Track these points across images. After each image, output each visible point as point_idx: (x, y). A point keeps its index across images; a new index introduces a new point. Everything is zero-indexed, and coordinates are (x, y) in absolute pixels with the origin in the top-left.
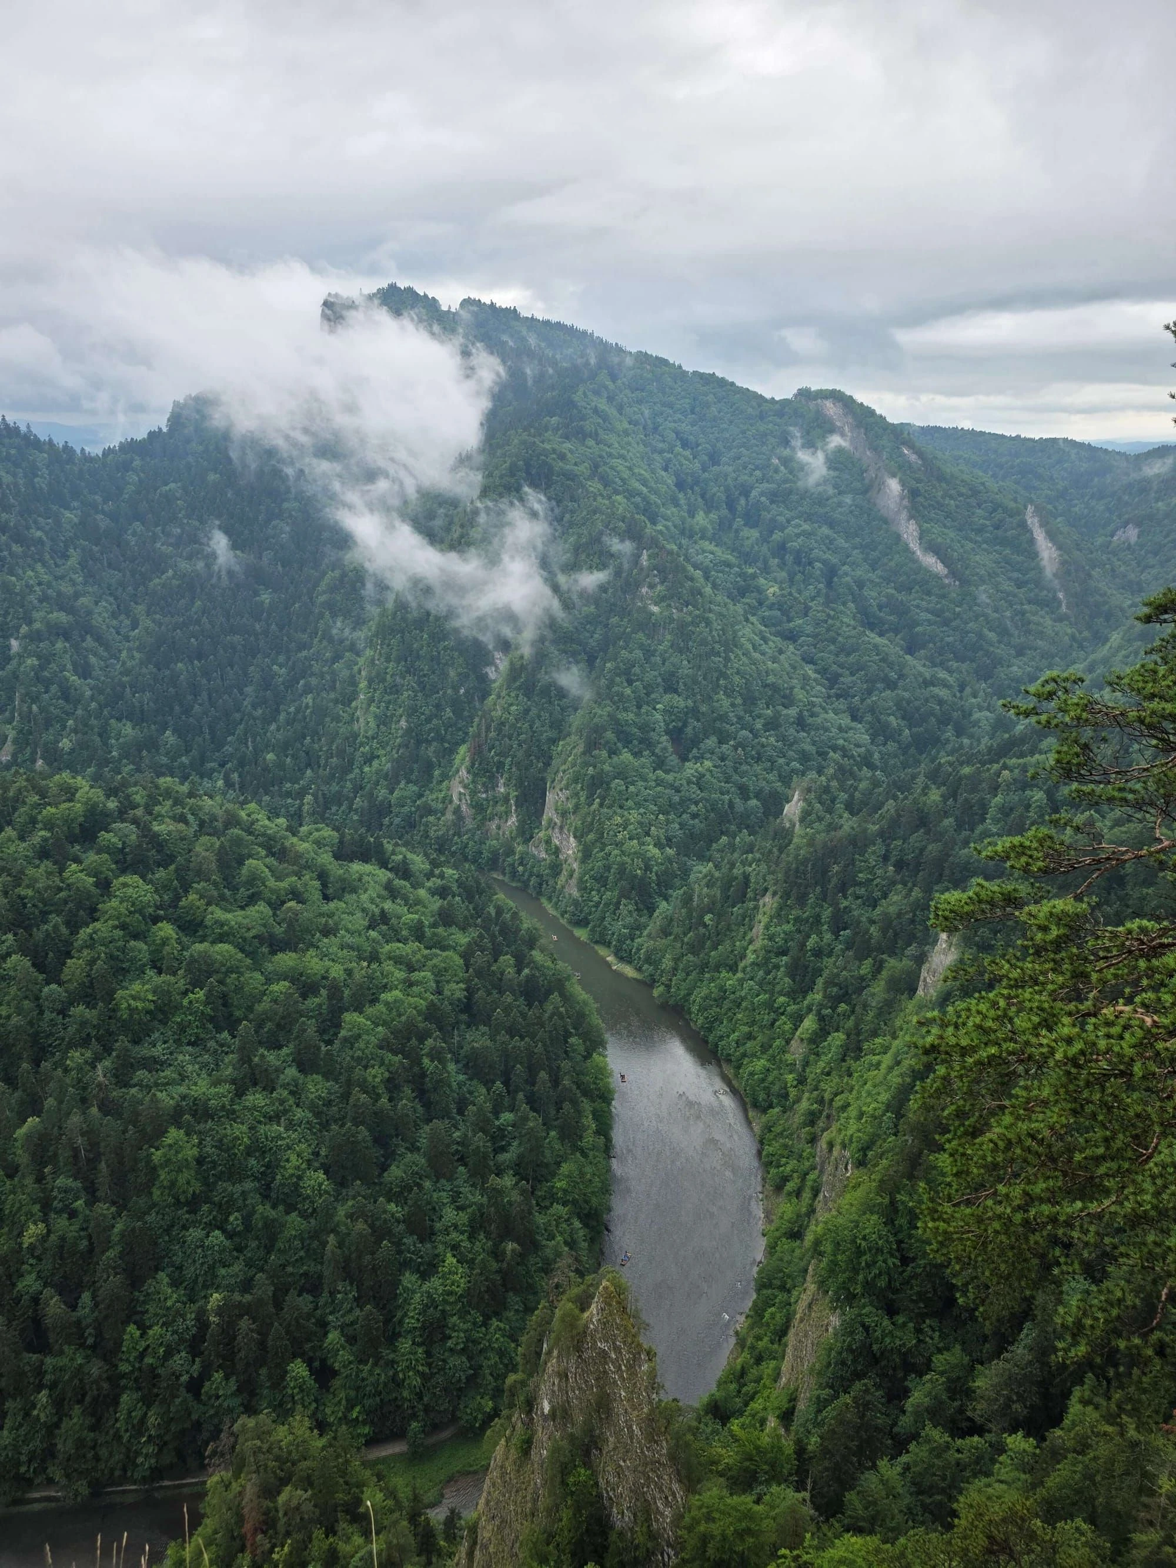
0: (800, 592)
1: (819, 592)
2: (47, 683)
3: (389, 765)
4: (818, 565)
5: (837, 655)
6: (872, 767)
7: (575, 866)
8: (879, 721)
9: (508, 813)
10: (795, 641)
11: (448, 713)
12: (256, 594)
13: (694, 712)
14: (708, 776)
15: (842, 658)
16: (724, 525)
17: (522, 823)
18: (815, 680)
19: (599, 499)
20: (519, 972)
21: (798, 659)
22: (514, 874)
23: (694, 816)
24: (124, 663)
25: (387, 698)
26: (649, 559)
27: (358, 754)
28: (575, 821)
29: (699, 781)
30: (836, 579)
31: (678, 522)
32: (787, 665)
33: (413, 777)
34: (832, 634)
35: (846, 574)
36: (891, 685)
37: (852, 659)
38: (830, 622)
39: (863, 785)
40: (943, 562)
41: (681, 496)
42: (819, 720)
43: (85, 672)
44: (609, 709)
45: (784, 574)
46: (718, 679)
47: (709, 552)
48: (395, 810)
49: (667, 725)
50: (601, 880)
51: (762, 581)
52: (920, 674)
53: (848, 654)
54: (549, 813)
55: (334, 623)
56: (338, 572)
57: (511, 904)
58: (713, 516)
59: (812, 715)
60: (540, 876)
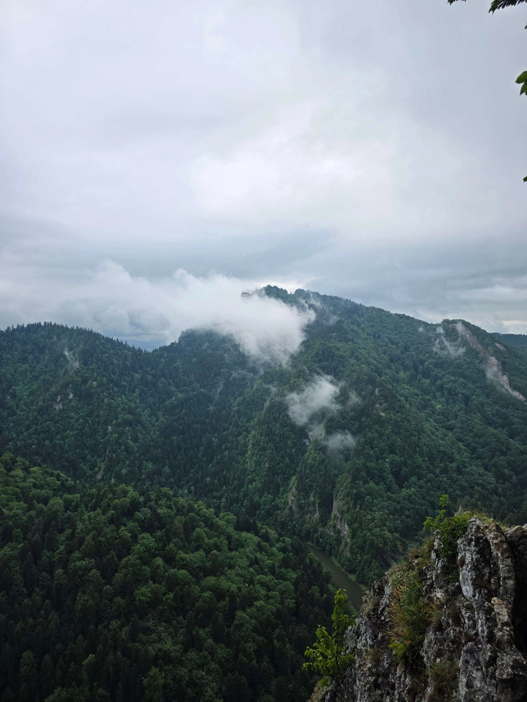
0: (452, 408)
1: (461, 409)
2: (120, 445)
3: (260, 485)
4: (460, 395)
5: (474, 438)
6: (497, 494)
7: (348, 540)
8: (499, 471)
9: (314, 511)
10: (452, 431)
11: (287, 460)
12: (208, 407)
13: (405, 464)
14: (413, 496)
15: (477, 440)
16: (413, 378)
17: (321, 516)
18: (464, 450)
19: (355, 366)
21: (455, 439)
22: (318, 542)
23: (408, 517)
24: (152, 436)
25: (260, 453)
26: (379, 392)
27: (246, 479)
28: (347, 516)
29: (409, 498)
30: (469, 402)
31: (391, 376)
32: (449, 442)
33: (271, 491)
34: (470, 427)
35: (474, 400)
36: (503, 453)
37: (481, 440)
38: (469, 422)
40: (522, 394)
41: (392, 364)
42: (468, 470)
43: (135, 440)
44: (362, 460)
45: (444, 399)
46: (415, 448)
47: (407, 389)
48: (262, 507)
49: (392, 469)
50: (362, 548)
51: (433, 402)
52: (518, 448)
53: (480, 438)
54: (335, 512)
55: (239, 419)
56: (242, 398)
57: (317, 559)
58: (408, 373)
59: (465, 467)
60: (331, 544)
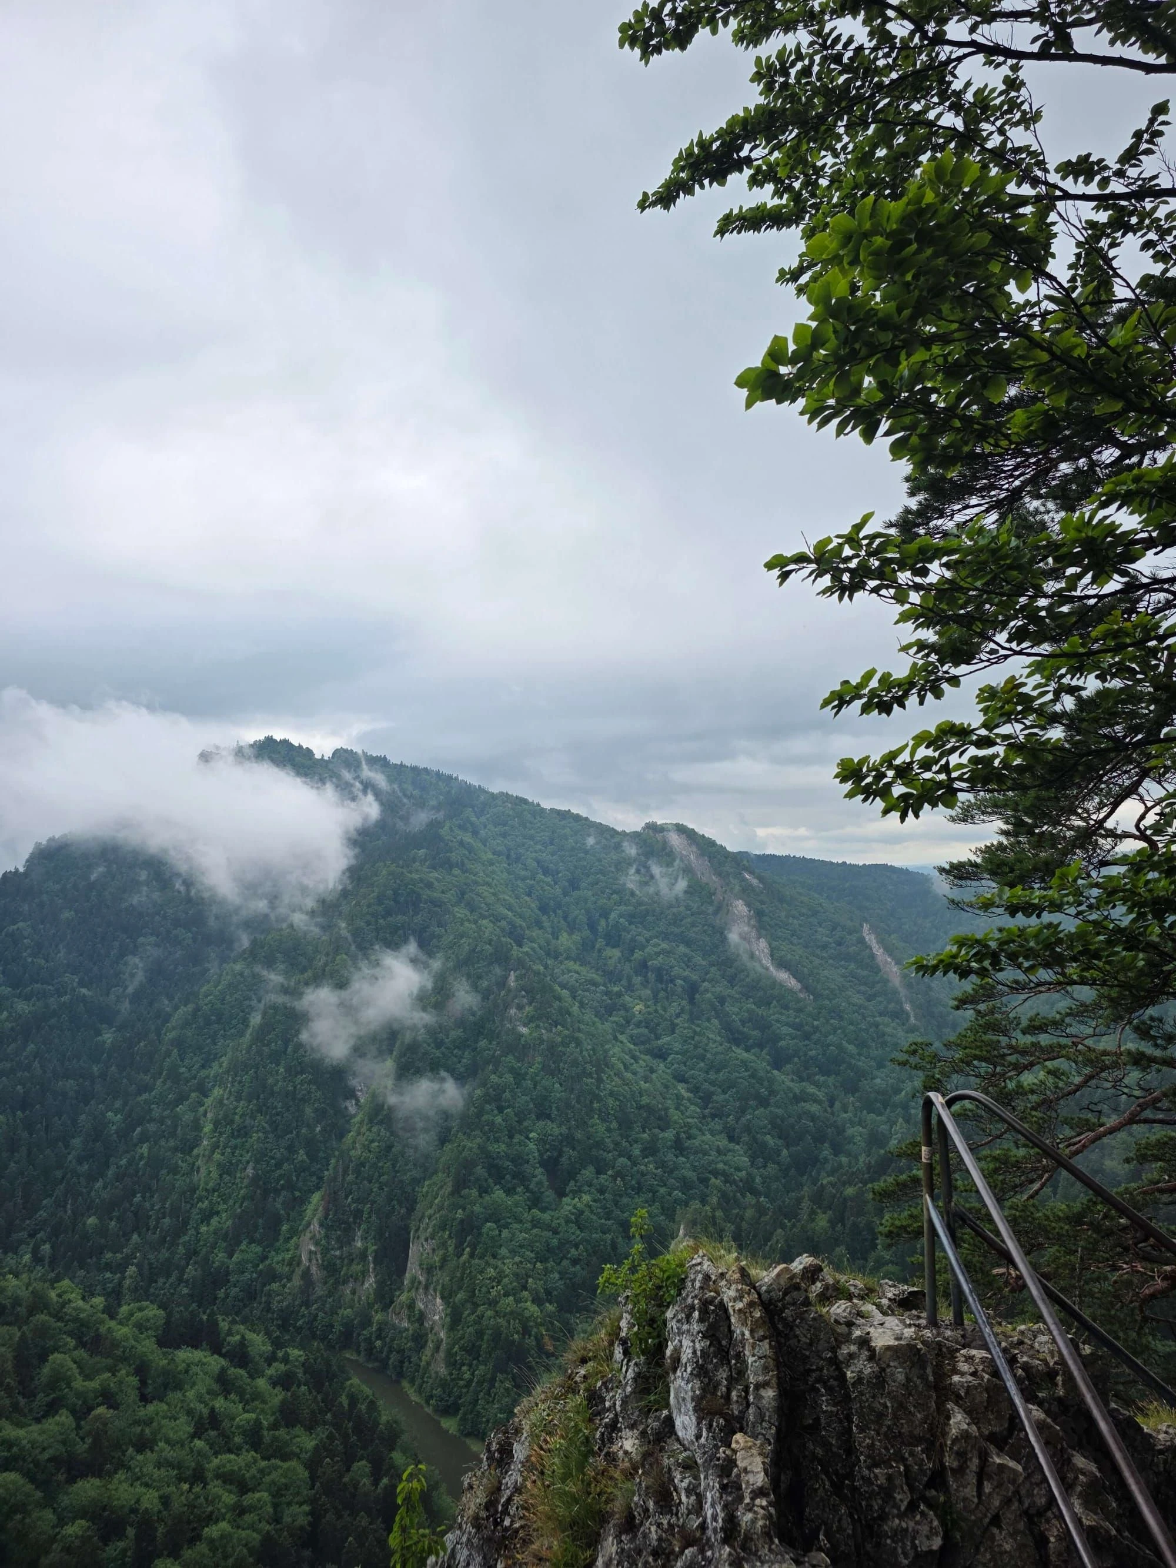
0: (665, 1009)
1: (682, 1011)
3: (229, 1223)
4: (679, 982)
5: (707, 1073)
6: (755, 1192)
7: (442, 1335)
8: (755, 1140)
9: (364, 1273)
10: (665, 1059)
11: (302, 1155)
12: (99, 1033)
13: (569, 1140)
14: (587, 1213)
15: (712, 1076)
16: (587, 946)
17: (381, 1284)
18: (689, 1100)
19: (466, 924)
20: (376, 1483)
21: (669, 1078)
22: (370, 1351)
23: (575, 1262)
25: (233, 1142)
26: (517, 980)
27: (195, 1211)
28: (442, 1278)
29: (578, 1219)
30: (697, 996)
31: (543, 943)
32: (659, 1084)
33: (257, 1235)
34: (700, 1050)
35: (707, 991)
36: (764, 1102)
37: (721, 1076)
38: (697, 1038)
39: (749, 1213)
40: (795, 977)
41: (544, 918)
42: (696, 1142)
44: (479, 1140)
45: (648, 992)
46: (591, 1102)
47: (574, 972)
48: (233, 1278)
49: (541, 1155)
50: (472, 1351)
51: (627, 998)
52: (790, 1089)
53: (718, 1071)
54: (413, 1269)
55: (182, 1060)
56: (190, 1007)
57: (367, 1390)
58: (576, 937)
59: (689, 1138)
60: (401, 1351)
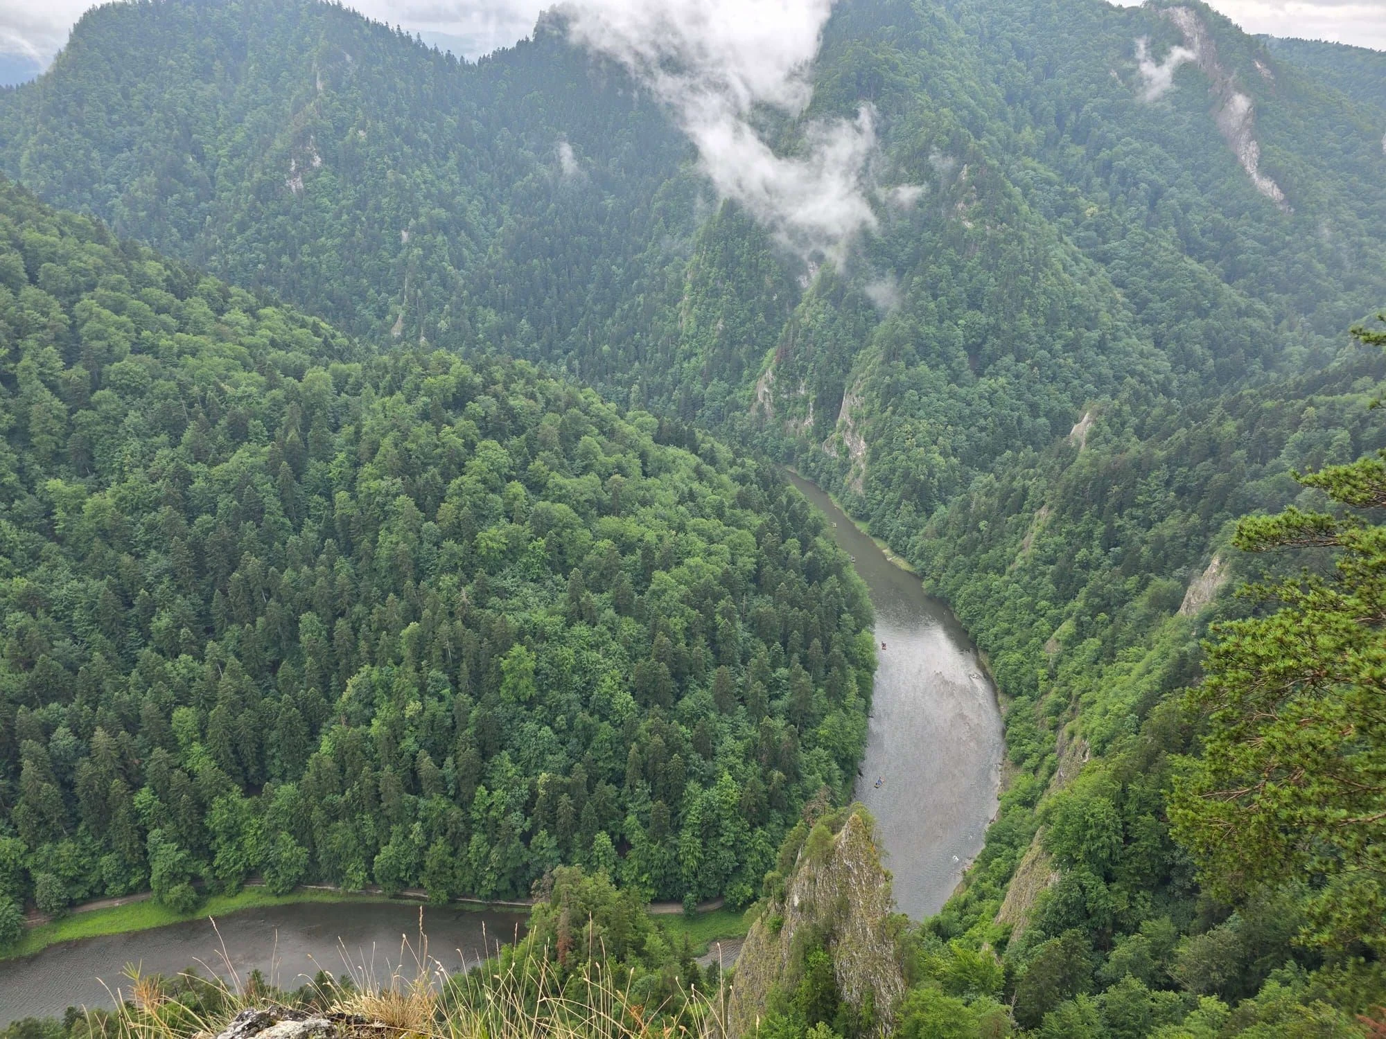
0: (1120, 213)
1: (1139, 216)
2: (430, 271)
3: (704, 363)
4: (1143, 185)
5: (1150, 280)
6: (1168, 394)
7: (863, 466)
8: (1183, 348)
9: (806, 414)
10: (1107, 263)
11: (761, 318)
12: (601, 198)
13: (996, 330)
14: (1001, 392)
15: (1154, 283)
16: (1050, 142)
17: (818, 423)
18: (1123, 304)
19: (926, 111)
20: (803, 554)
21: (1108, 282)
22: (806, 469)
23: (982, 429)
24: (490, 257)
25: (707, 301)
26: (969, 175)
27: (679, 351)
28: (867, 426)
29: (991, 398)
30: (1160, 201)
31: (1002, 135)
32: (1095, 287)
33: (725, 375)
34: (1148, 258)
35: (1172, 196)
36: (1202, 313)
37: (1164, 285)
38: (1148, 245)
39: (1156, 412)
40: (1280, 187)
41: (1009, 109)
42: (1121, 344)
43: (459, 263)
44: (911, 321)
45: (1106, 194)
46: (1023, 298)
47: (1033, 168)
48: (707, 403)
49: (966, 340)
50: (886, 482)
51: (1082, 200)
52: (1235, 303)
53: (1162, 280)
54: (844, 416)
55: (667, 227)
56: (673, 180)
57: (802, 495)
58: (1041, 132)
59: (1115, 339)
60: (829, 473)
